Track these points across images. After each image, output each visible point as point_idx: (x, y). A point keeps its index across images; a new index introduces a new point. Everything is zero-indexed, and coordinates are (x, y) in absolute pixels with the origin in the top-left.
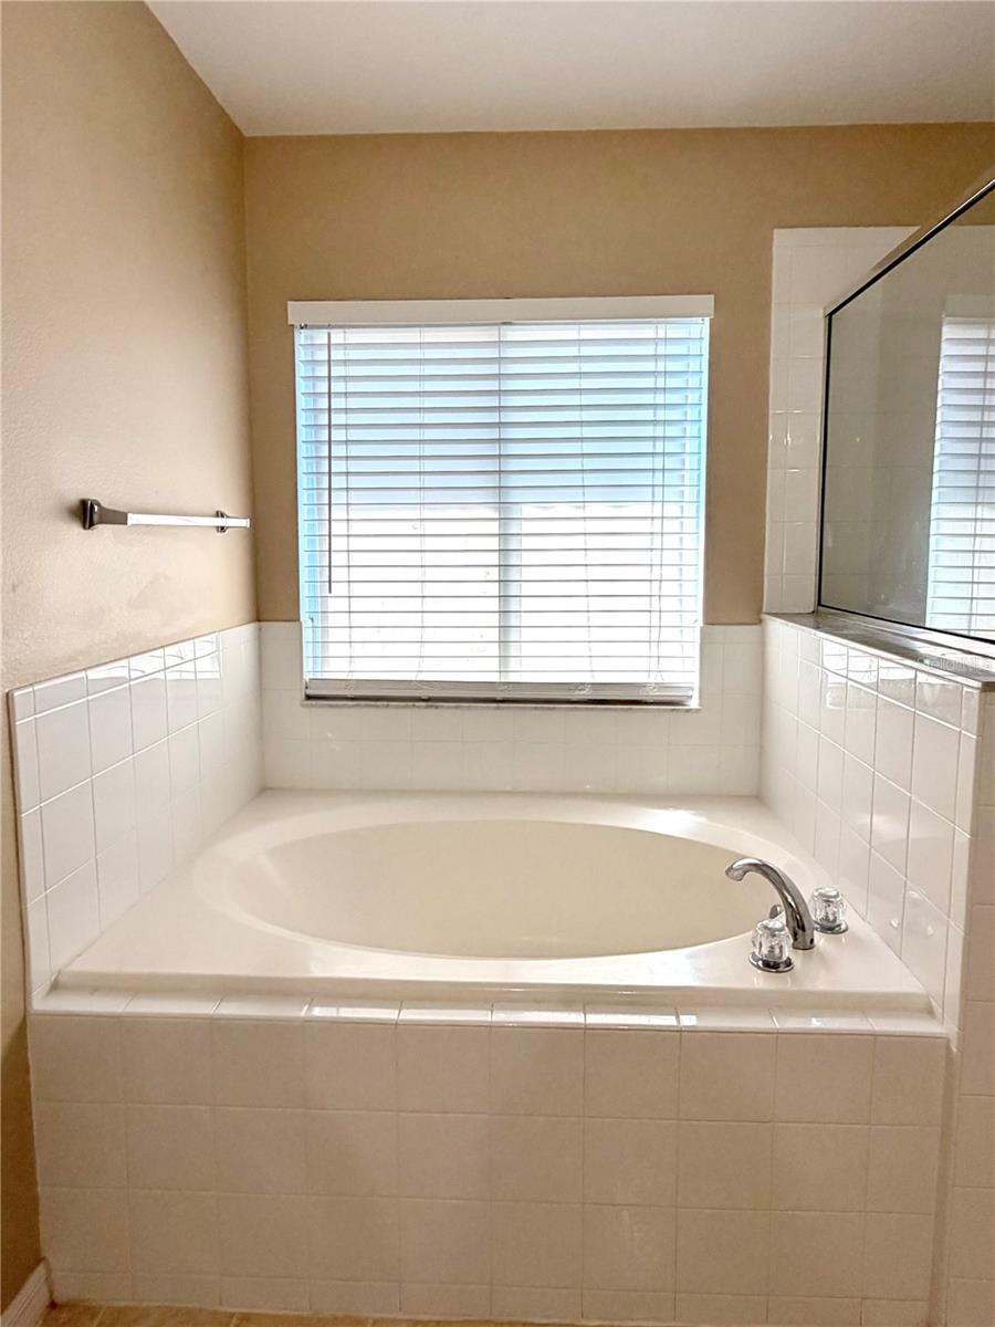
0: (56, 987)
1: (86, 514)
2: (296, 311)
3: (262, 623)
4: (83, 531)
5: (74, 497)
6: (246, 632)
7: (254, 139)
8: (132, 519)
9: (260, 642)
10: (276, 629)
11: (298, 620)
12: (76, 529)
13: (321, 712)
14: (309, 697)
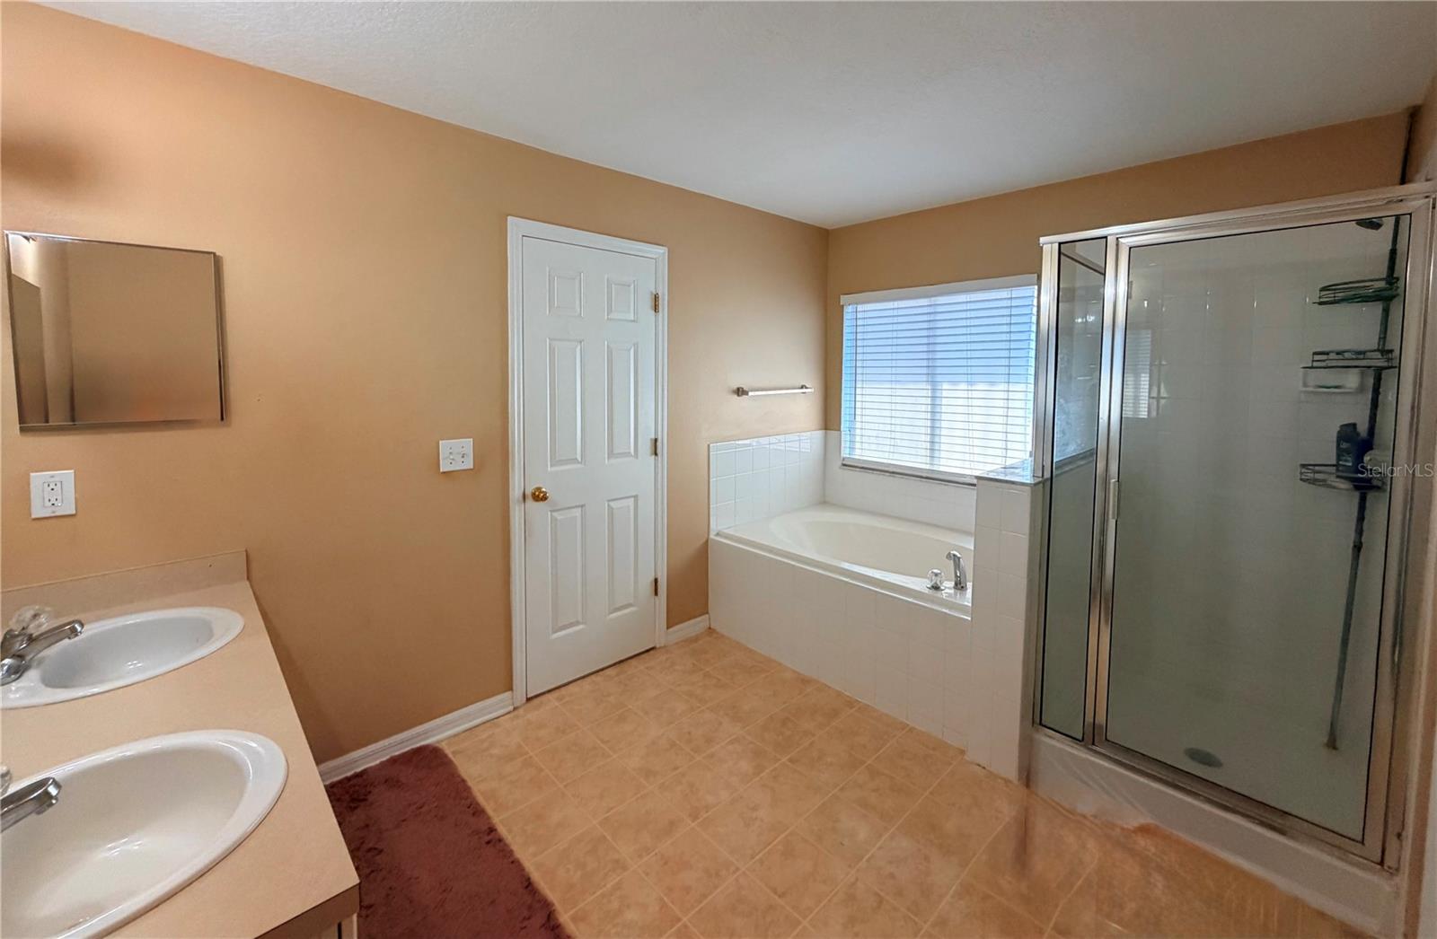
0: (718, 534)
1: (740, 392)
2: (844, 299)
3: (828, 431)
4: (738, 398)
5: (735, 387)
6: (819, 434)
7: (833, 230)
8: (750, 394)
9: (826, 437)
10: (833, 433)
11: (839, 430)
12: (736, 396)
13: (848, 473)
14: (844, 465)
